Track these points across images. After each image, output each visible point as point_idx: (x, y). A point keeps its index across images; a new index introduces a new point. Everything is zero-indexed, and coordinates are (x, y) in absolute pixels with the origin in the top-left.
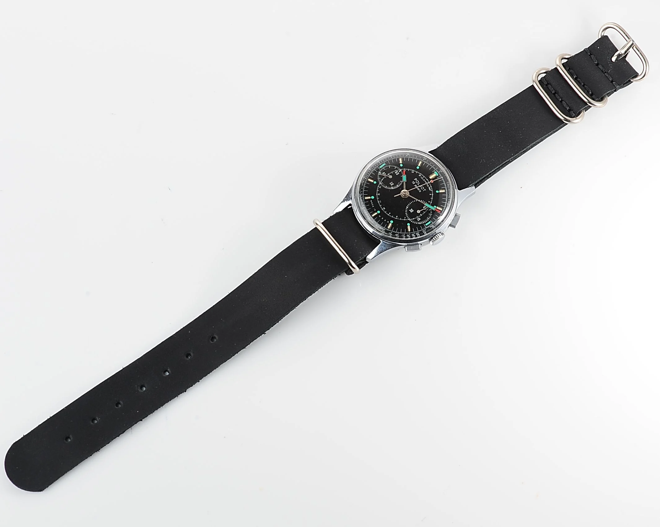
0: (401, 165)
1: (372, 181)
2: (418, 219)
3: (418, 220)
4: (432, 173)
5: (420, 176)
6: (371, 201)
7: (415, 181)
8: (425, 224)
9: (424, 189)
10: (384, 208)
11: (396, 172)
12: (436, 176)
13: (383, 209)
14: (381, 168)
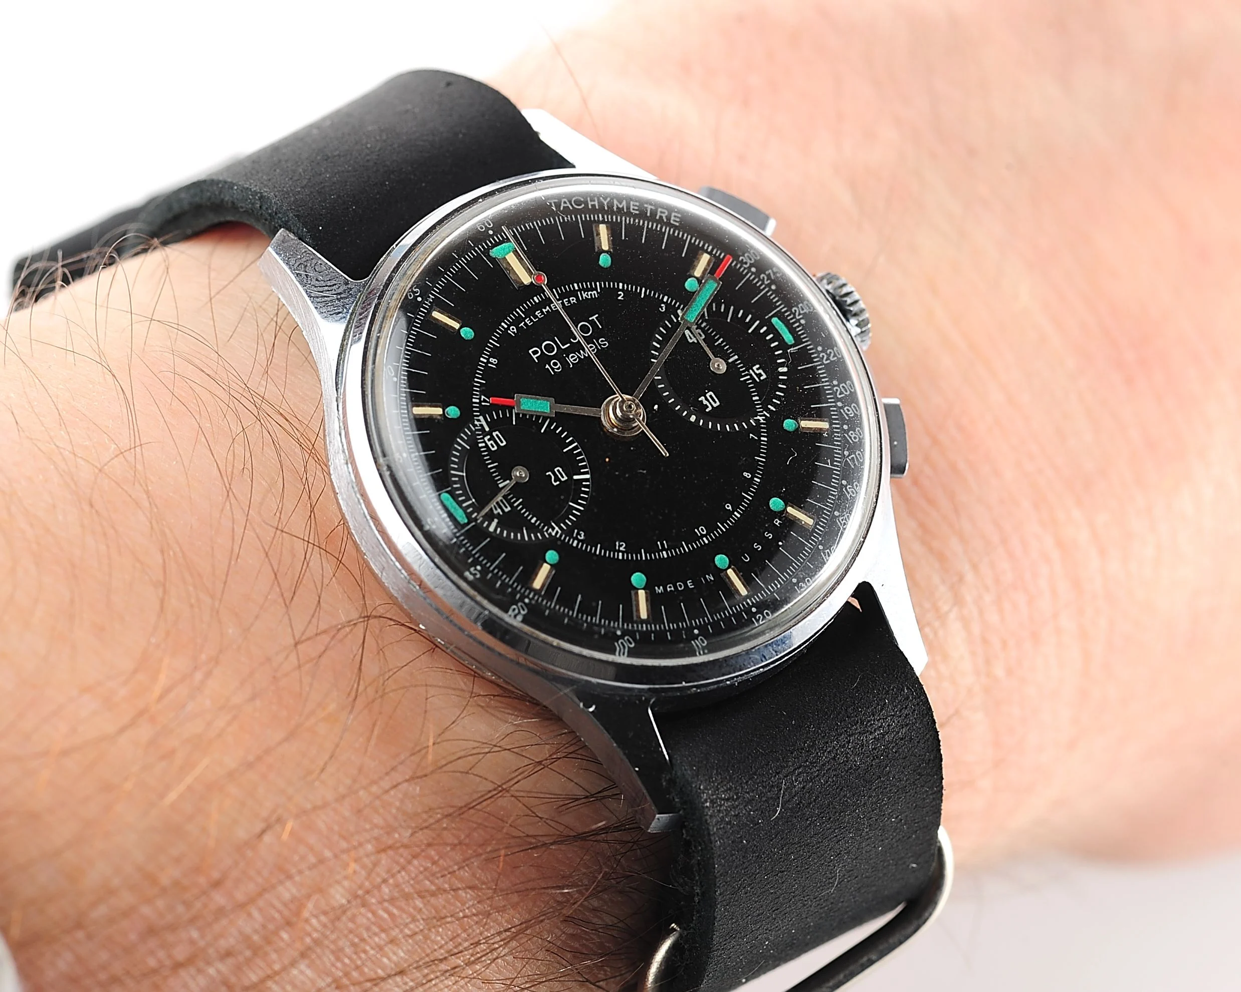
0: (453, 412)
1: (545, 569)
2: (759, 375)
3: (764, 377)
4: (500, 272)
5: (513, 330)
6: (660, 590)
7: (545, 359)
8: (783, 345)
9: (592, 323)
10: (702, 530)
11: (487, 446)
12: (515, 252)
13: (703, 536)
14: (468, 516)
